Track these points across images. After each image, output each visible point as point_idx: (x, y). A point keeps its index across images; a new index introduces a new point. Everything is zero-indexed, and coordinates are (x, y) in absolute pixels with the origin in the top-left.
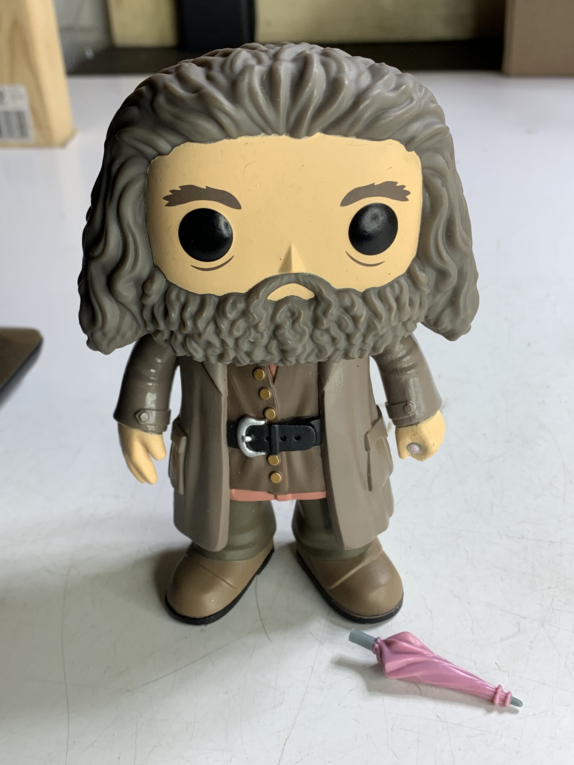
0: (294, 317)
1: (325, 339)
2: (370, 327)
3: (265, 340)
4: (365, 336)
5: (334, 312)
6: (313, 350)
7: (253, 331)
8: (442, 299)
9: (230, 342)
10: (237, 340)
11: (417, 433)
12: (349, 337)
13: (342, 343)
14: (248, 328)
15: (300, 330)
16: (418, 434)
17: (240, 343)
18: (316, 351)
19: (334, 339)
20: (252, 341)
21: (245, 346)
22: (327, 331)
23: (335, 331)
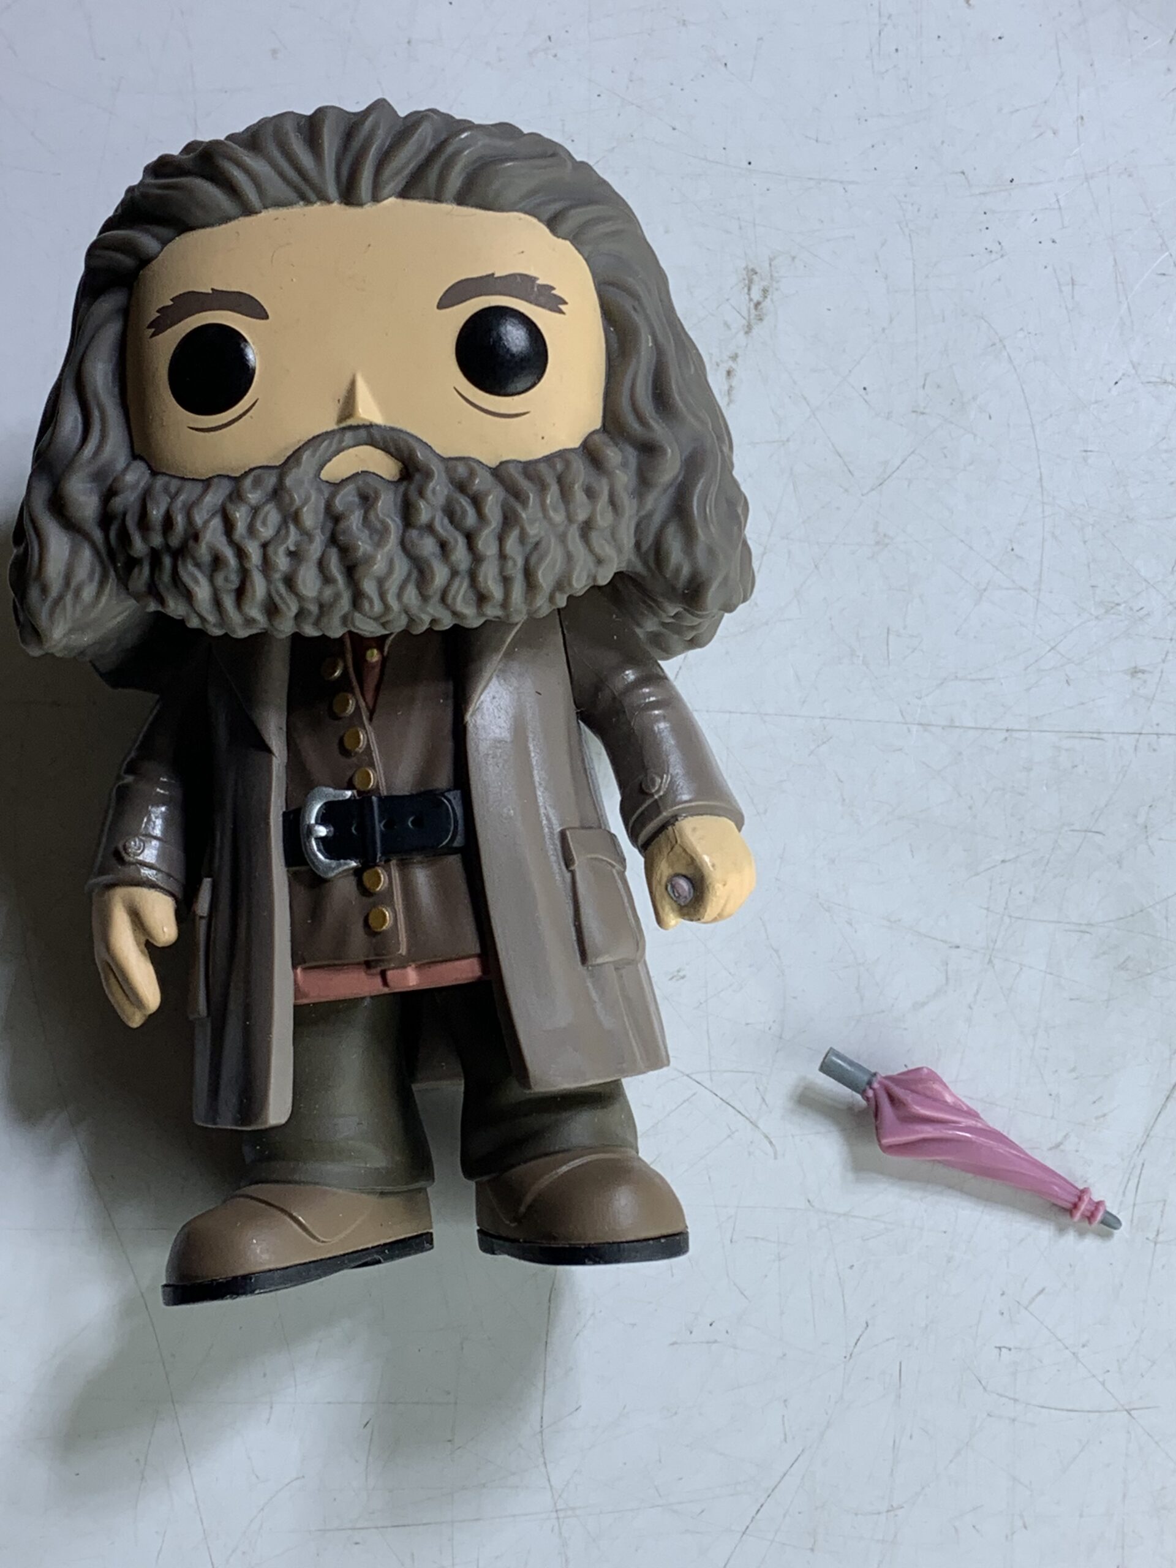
0: (367, 500)
1: (428, 546)
2: (509, 520)
3: (316, 548)
4: (501, 539)
5: (438, 489)
6: (409, 575)
7: (292, 528)
8: (658, 502)
9: (253, 550)
10: (265, 546)
11: (676, 842)
12: (470, 538)
13: (460, 554)
14: (284, 522)
15: (379, 526)
16: (679, 842)
17: (270, 550)
18: (415, 575)
19: (444, 546)
20: (292, 548)
21: (282, 563)
22: (430, 528)
23: (442, 526)
